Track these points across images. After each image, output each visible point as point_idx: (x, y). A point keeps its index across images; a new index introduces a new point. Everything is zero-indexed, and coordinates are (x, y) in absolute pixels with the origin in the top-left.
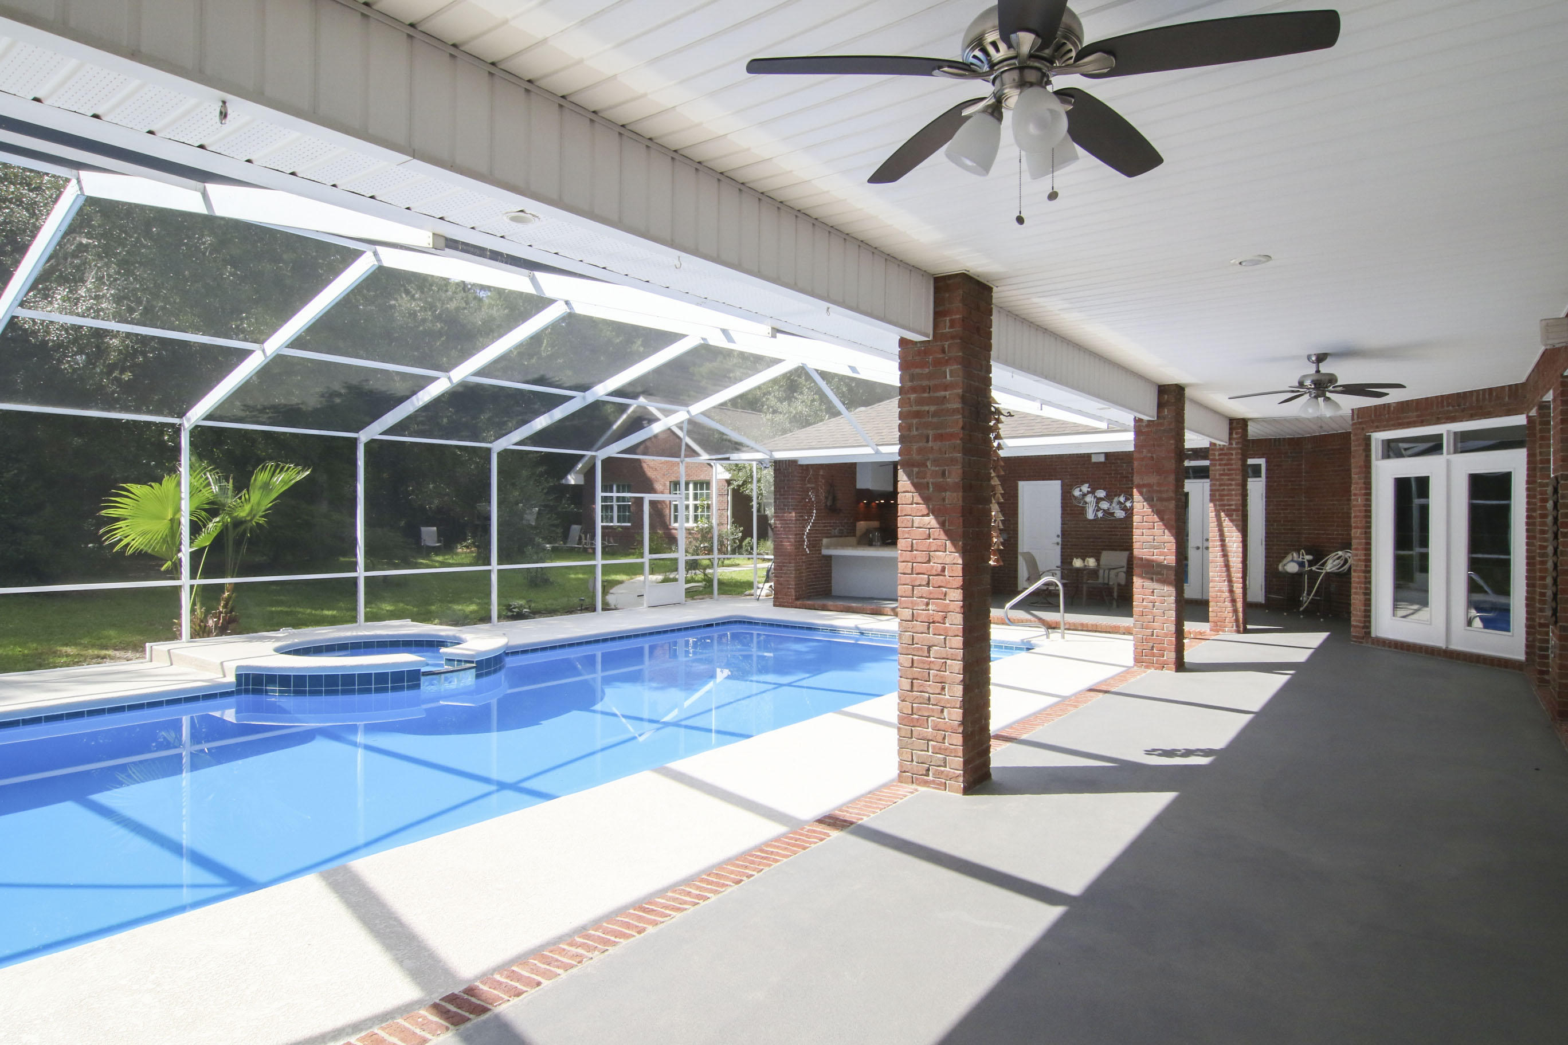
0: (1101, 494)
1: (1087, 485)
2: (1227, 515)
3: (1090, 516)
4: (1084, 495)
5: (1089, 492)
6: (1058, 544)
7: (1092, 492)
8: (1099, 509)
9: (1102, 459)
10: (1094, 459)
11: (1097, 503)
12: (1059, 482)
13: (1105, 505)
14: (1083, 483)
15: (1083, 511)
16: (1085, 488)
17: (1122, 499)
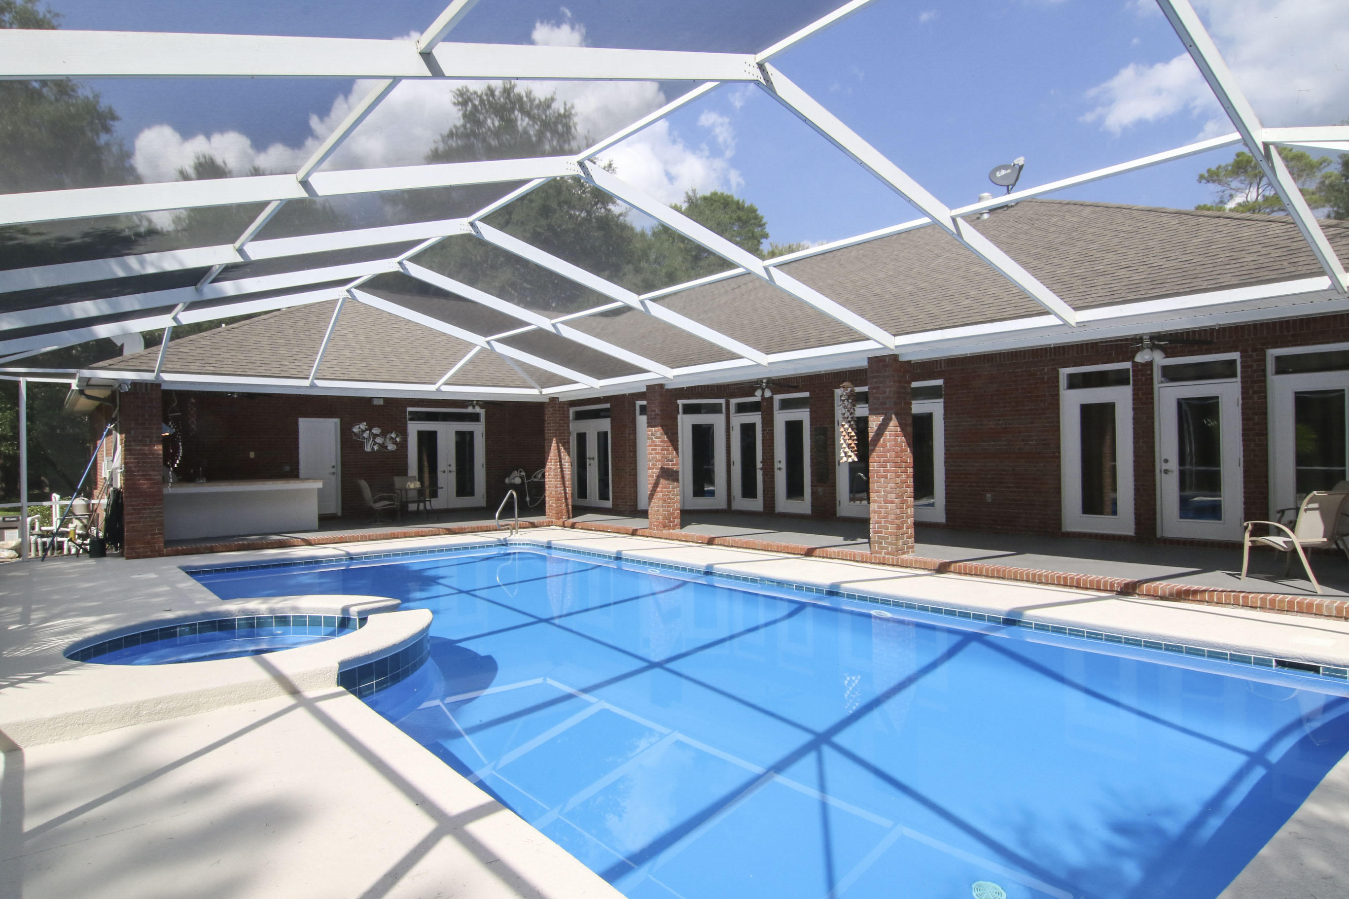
0: (376, 431)
1: (365, 423)
3: (368, 449)
4: (363, 431)
5: (366, 430)
6: (334, 473)
7: (370, 428)
8: (375, 443)
9: (381, 403)
10: (376, 402)
11: (374, 438)
12: (337, 420)
13: (379, 440)
14: (361, 421)
15: (362, 445)
16: (363, 426)
17: (393, 435)
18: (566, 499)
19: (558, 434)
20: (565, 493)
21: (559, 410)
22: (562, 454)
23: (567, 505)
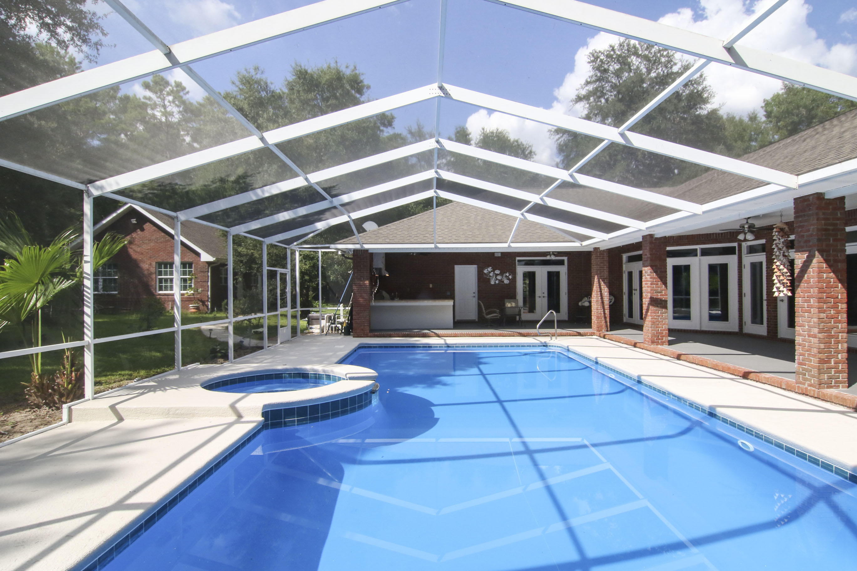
0: (497, 272)
1: (491, 268)
2: (603, 281)
3: (492, 282)
4: (490, 272)
5: (492, 271)
6: (474, 297)
7: (493, 271)
8: (497, 279)
9: (500, 255)
10: (496, 255)
11: (496, 277)
12: (476, 266)
13: (499, 277)
14: (488, 266)
15: (489, 280)
16: (490, 269)
17: (507, 274)
18: (605, 318)
19: (599, 273)
20: (605, 313)
21: (600, 256)
22: (602, 287)
23: (606, 322)
